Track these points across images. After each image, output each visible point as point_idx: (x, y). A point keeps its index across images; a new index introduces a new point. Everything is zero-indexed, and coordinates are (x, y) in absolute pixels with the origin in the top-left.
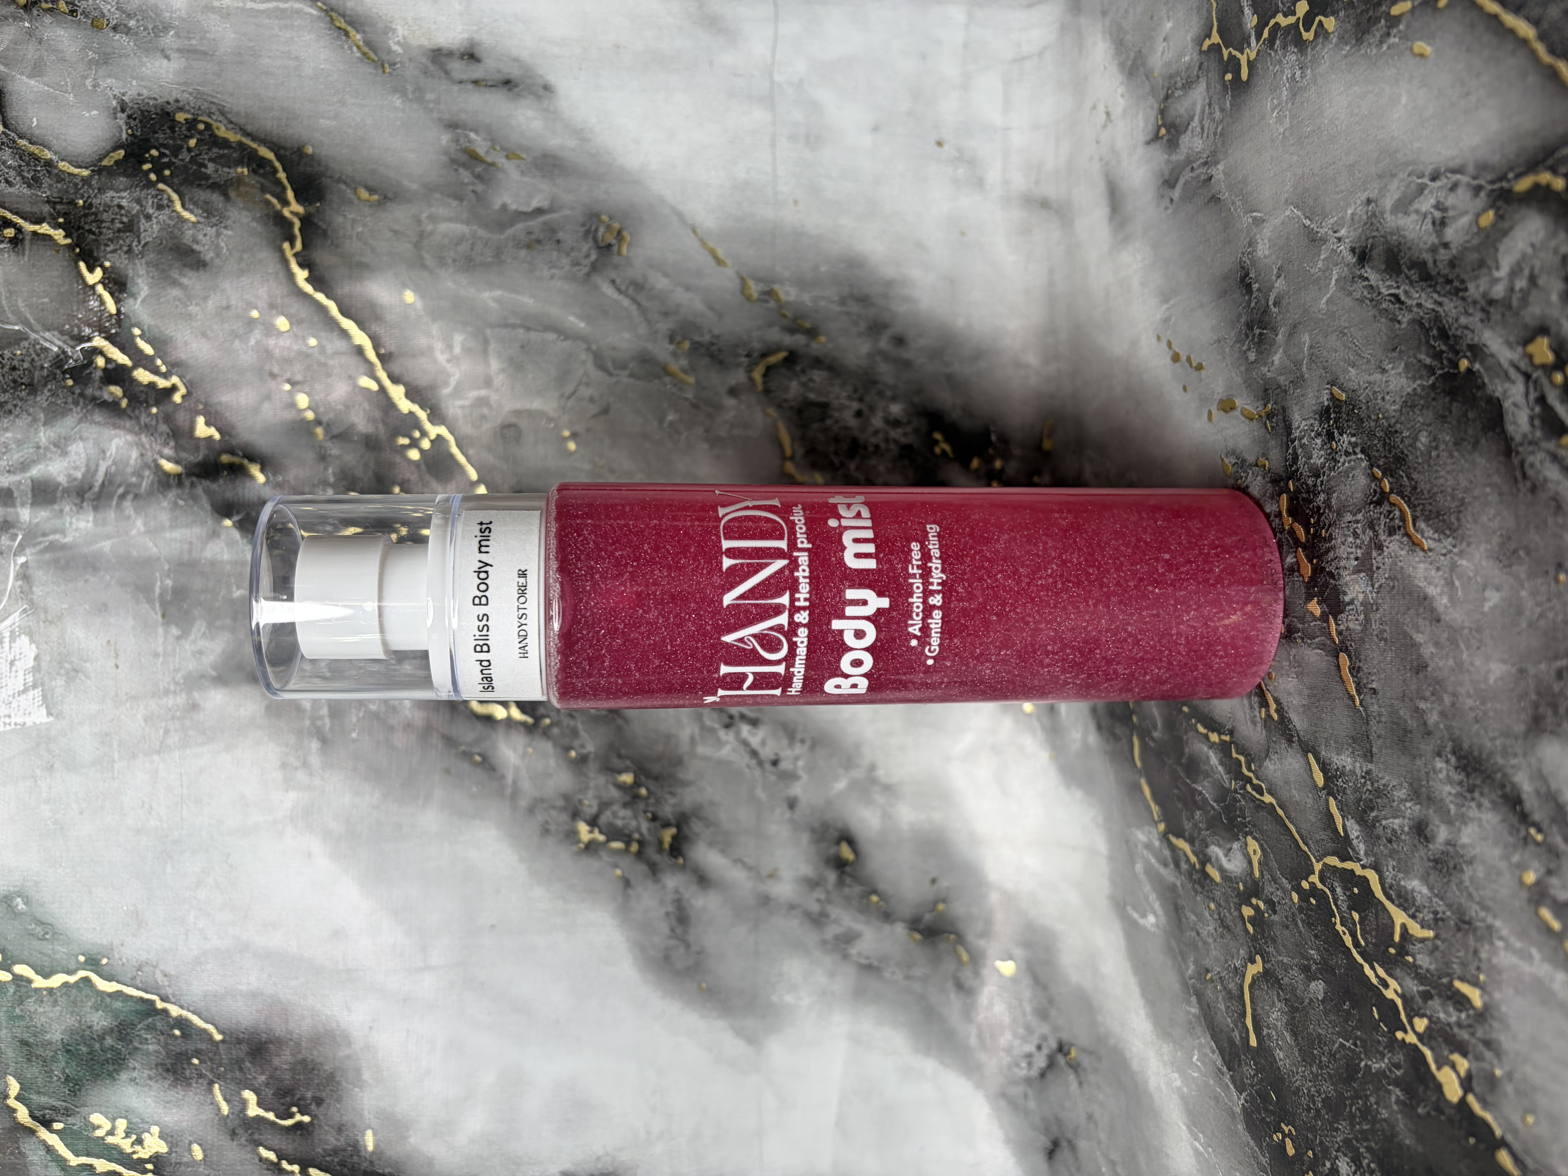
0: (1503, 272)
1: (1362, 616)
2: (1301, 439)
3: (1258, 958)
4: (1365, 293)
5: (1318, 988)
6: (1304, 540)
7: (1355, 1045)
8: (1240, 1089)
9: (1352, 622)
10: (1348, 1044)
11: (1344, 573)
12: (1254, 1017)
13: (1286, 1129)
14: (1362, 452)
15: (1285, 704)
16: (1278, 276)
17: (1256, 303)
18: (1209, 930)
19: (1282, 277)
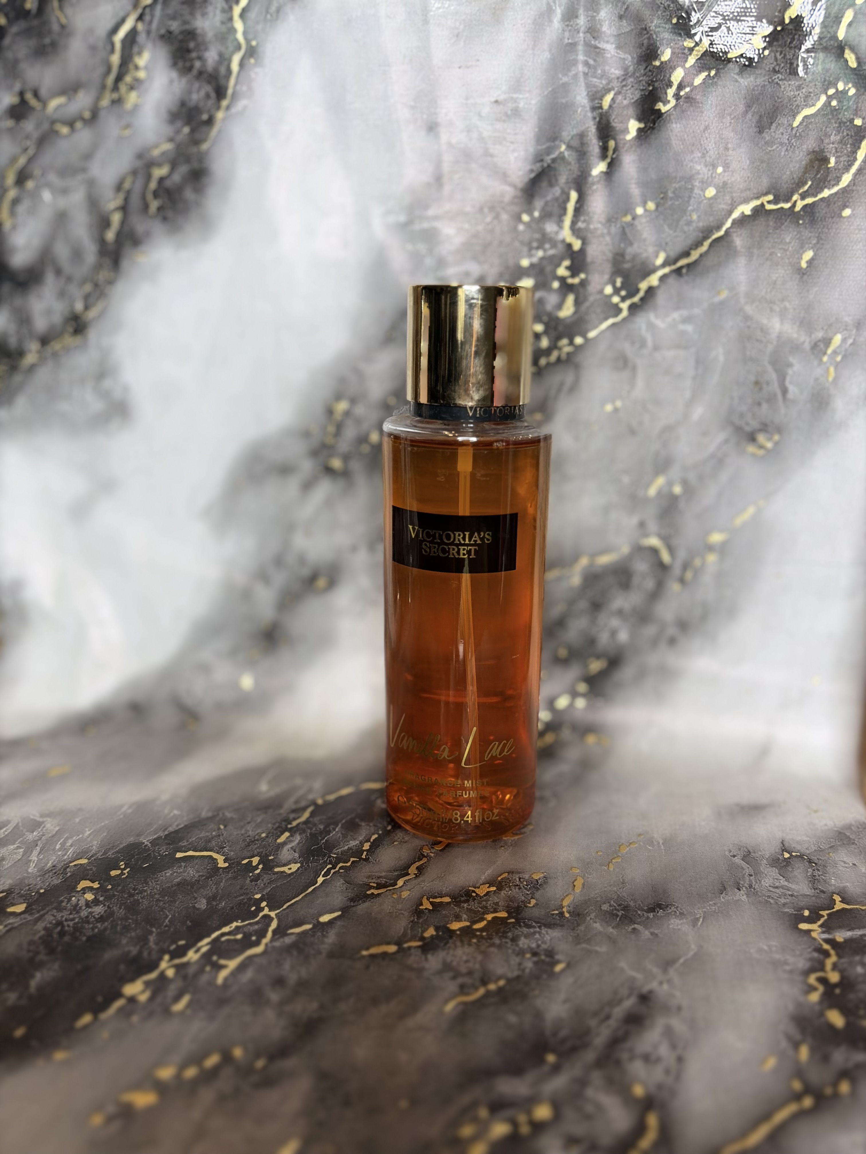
0: (601, 1097)
1: (415, 965)
2: (539, 933)
3: (227, 865)
4: (620, 996)
5: (202, 904)
6: (474, 927)
7: (166, 926)
8: (154, 842)
9: (415, 956)
10: (167, 921)
11: (445, 953)
12: (192, 857)
13: (125, 872)
15: (375, 901)
16: (652, 934)
17: (639, 915)
18: (249, 831)
19: (650, 937)
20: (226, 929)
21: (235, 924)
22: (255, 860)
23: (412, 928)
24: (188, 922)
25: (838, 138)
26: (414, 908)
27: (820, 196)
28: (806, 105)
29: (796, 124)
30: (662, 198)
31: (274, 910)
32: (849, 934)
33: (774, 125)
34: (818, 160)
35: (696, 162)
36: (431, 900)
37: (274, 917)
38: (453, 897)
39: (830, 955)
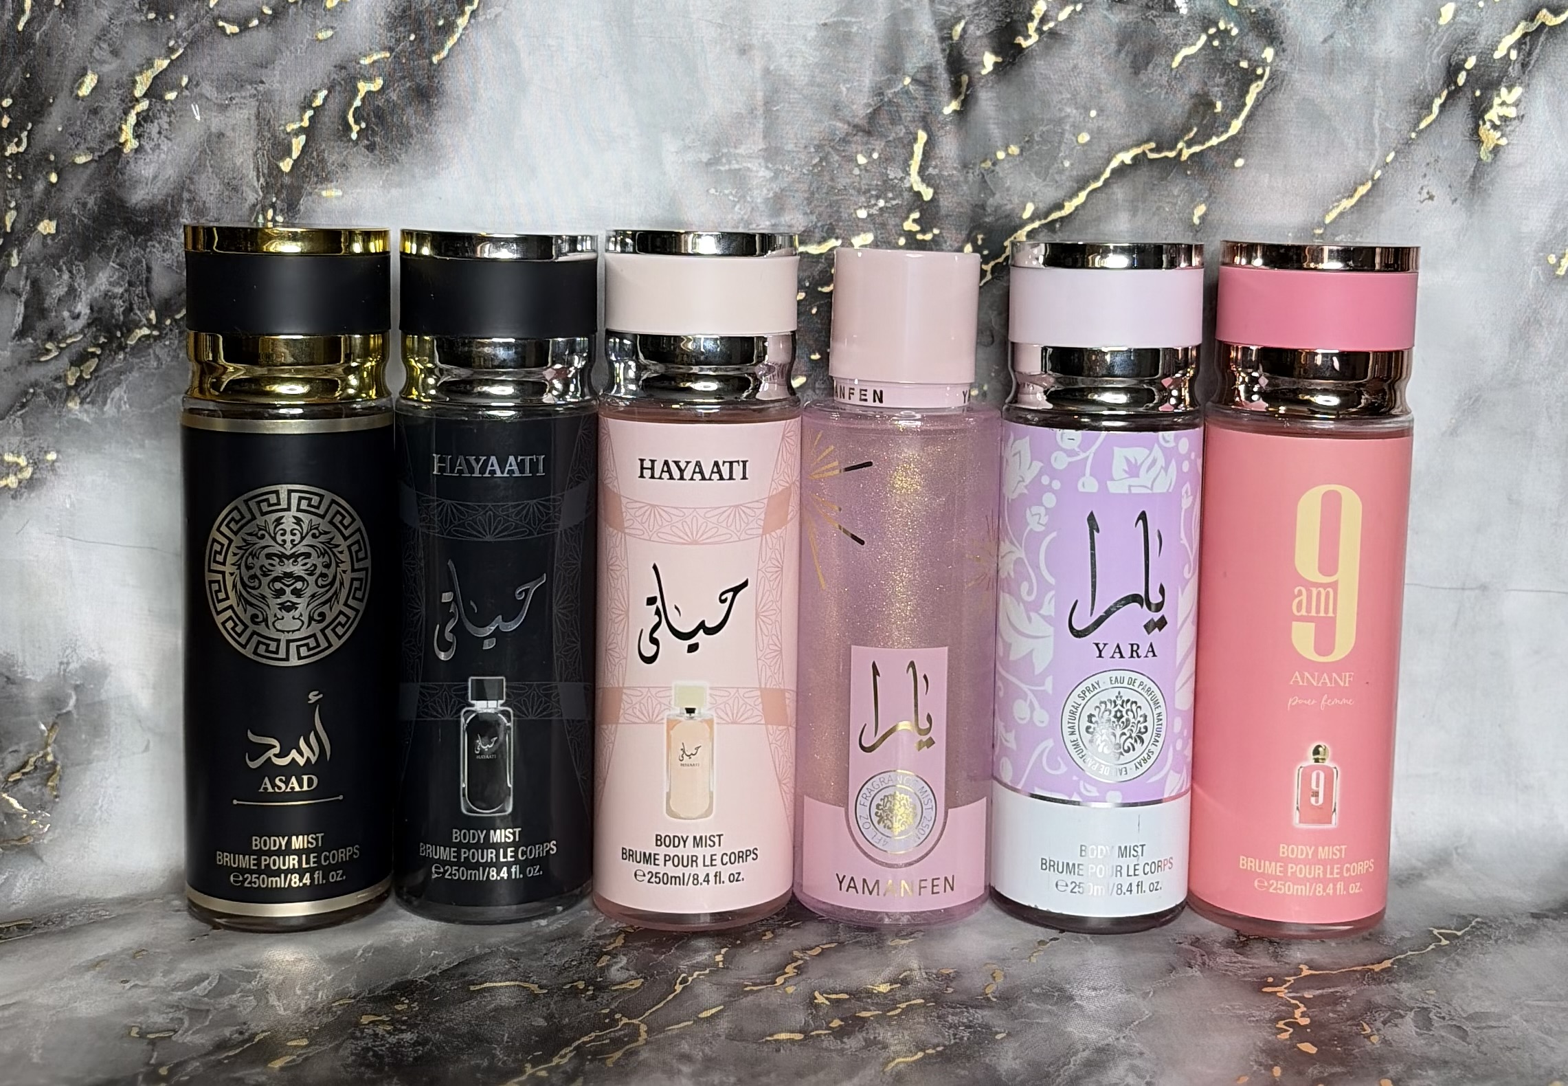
20: (586, 1039)
22: (581, 984)
25: (1223, 80)
26: (808, 1002)
27: (1208, 144)
28: (1186, 45)
29: (1175, 65)
30: (1028, 142)
31: (635, 1018)
32: (1318, 992)
33: (1151, 66)
34: (1203, 104)
35: (1066, 104)
36: (825, 996)
37: (639, 1024)
38: (850, 994)
39: (1299, 1007)
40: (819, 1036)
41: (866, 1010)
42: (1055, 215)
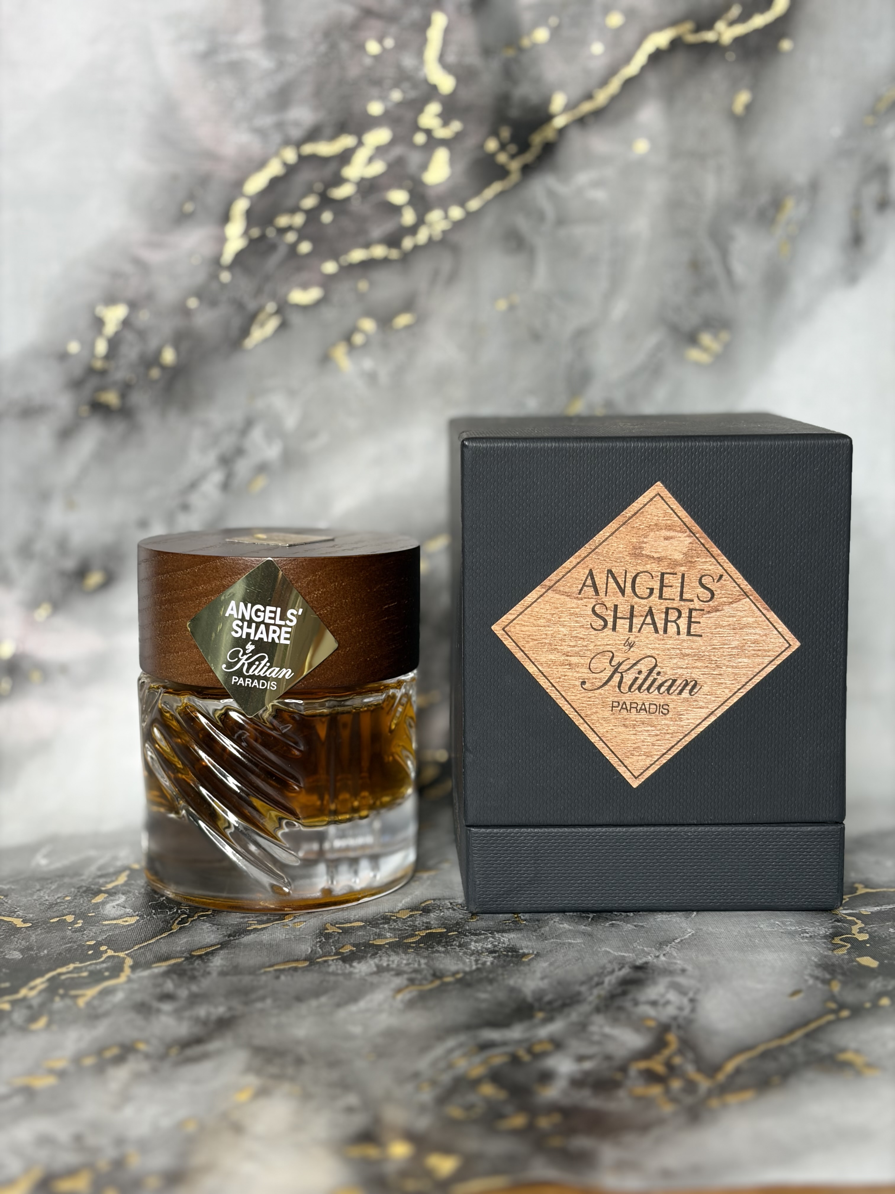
0: (607, 1030)
1: (340, 972)
2: (493, 937)
3: (29, 924)
4: (609, 970)
5: (15, 955)
6: (405, 941)
9: (335, 966)
11: (376, 960)
14: (478, 969)
15: (262, 932)
16: (635, 926)
17: (616, 915)
18: (44, 897)
19: (635, 928)
20: (63, 970)
21: (71, 966)
22: (70, 918)
23: (321, 948)
24: (4, 970)
26: (318, 932)
27: (751, 25)
31: (122, 952)
32: (876, 909)
36: (337, 926)
37: (125, 956)
38: (366, 922)
39: (856, 923)
40: (326, 961)
41: (380, 936)
42: (587, 107)
